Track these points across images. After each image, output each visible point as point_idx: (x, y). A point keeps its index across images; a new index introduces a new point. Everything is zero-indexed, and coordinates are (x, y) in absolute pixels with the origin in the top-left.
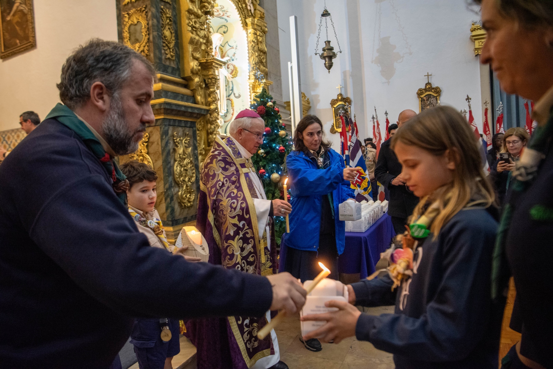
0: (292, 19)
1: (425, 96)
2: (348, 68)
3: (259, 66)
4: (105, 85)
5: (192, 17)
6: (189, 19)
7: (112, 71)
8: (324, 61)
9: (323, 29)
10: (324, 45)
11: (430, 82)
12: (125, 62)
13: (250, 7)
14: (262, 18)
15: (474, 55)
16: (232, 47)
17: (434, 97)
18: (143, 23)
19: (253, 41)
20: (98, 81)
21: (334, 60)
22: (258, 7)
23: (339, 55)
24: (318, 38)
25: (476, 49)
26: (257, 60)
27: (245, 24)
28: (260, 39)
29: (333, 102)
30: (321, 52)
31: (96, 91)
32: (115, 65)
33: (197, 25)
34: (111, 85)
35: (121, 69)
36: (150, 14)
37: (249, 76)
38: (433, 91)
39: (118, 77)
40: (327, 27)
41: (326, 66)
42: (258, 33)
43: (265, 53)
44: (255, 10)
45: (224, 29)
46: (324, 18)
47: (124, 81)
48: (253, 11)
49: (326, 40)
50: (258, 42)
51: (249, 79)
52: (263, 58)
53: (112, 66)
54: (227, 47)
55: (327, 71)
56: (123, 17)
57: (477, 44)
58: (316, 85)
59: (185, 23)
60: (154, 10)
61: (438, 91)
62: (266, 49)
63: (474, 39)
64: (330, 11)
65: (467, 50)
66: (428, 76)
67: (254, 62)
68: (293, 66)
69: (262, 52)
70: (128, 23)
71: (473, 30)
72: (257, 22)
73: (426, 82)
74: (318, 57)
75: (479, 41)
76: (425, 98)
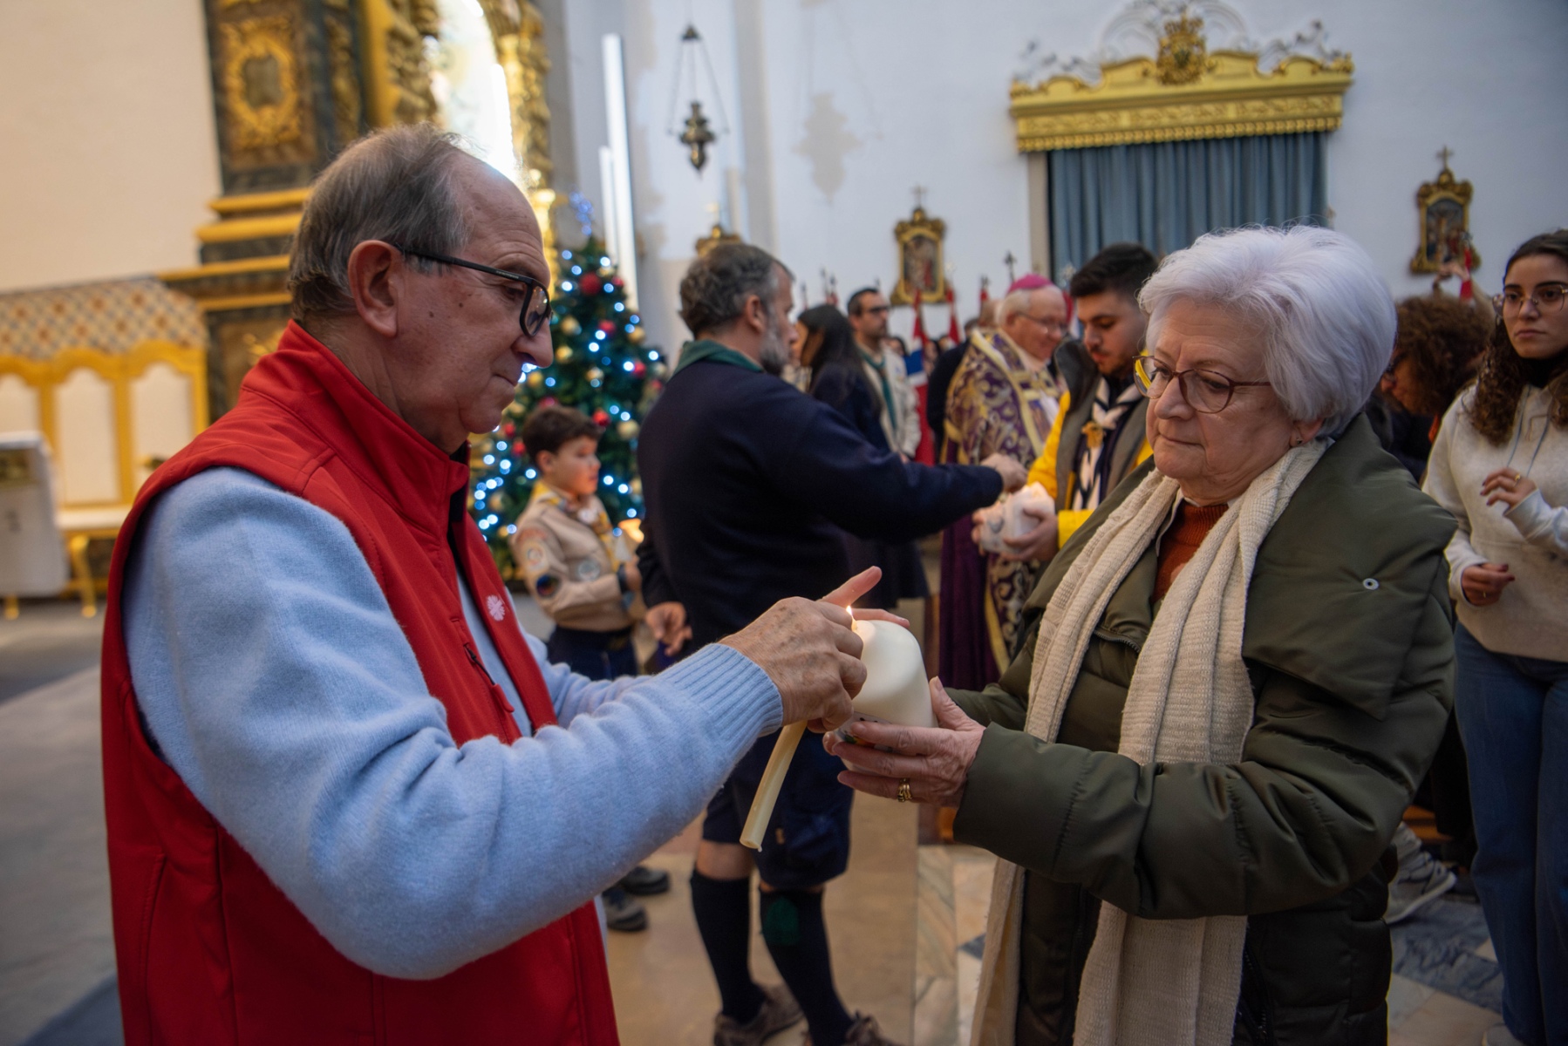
0: (611, 46)
2: (736, 161)
3: (535, 156)
5: (398, 45)
6: (391, 50)
8: (685, 150)
9: (685, 72)
10: (685, 112)
11: (923, 205)
13: (511, 10)
14: (536, 35)
15: (1016, 151)
18: (283, 57)
19: (521, 96)
21: (711, 150)
22: (529, 8)
23: (722, 139)
24: (674, 92)
25: (1021, 138)
26: (529, 141)
27: (500, 52)
28: (536, 90)
29: (700, 244)
30: (680, 127)
33: (409, 67)
36: (301, 38)
38: (929, 226)
40: (693, 69)
41: (692, 163)
42: (532, 75)
43: (544, 124)
44: (522, 12)
46: (687, 45)
48: (516, 18)
49: (690, 99)
50: (529, 100)
52: (542, 137)
55: (690, 171)
56: (225, 37)
57: (1023, 127)
58: (656, 200)
59: (382, 60)
60: (311, 29)
61: (938, 228)
62: (544, 111)
63: (1018, 113)
64: (700, 29)
65: (1001, 138)
66: (918, 192)
67: (525, 149)
68: (614, 162)
69: (538, 121)
70: (239, 51)
71: (1014, 94)
72: (530, 47)
73: (914, 205)
74: (674, 141)
75: (1028, 119)
76: (912, 244)
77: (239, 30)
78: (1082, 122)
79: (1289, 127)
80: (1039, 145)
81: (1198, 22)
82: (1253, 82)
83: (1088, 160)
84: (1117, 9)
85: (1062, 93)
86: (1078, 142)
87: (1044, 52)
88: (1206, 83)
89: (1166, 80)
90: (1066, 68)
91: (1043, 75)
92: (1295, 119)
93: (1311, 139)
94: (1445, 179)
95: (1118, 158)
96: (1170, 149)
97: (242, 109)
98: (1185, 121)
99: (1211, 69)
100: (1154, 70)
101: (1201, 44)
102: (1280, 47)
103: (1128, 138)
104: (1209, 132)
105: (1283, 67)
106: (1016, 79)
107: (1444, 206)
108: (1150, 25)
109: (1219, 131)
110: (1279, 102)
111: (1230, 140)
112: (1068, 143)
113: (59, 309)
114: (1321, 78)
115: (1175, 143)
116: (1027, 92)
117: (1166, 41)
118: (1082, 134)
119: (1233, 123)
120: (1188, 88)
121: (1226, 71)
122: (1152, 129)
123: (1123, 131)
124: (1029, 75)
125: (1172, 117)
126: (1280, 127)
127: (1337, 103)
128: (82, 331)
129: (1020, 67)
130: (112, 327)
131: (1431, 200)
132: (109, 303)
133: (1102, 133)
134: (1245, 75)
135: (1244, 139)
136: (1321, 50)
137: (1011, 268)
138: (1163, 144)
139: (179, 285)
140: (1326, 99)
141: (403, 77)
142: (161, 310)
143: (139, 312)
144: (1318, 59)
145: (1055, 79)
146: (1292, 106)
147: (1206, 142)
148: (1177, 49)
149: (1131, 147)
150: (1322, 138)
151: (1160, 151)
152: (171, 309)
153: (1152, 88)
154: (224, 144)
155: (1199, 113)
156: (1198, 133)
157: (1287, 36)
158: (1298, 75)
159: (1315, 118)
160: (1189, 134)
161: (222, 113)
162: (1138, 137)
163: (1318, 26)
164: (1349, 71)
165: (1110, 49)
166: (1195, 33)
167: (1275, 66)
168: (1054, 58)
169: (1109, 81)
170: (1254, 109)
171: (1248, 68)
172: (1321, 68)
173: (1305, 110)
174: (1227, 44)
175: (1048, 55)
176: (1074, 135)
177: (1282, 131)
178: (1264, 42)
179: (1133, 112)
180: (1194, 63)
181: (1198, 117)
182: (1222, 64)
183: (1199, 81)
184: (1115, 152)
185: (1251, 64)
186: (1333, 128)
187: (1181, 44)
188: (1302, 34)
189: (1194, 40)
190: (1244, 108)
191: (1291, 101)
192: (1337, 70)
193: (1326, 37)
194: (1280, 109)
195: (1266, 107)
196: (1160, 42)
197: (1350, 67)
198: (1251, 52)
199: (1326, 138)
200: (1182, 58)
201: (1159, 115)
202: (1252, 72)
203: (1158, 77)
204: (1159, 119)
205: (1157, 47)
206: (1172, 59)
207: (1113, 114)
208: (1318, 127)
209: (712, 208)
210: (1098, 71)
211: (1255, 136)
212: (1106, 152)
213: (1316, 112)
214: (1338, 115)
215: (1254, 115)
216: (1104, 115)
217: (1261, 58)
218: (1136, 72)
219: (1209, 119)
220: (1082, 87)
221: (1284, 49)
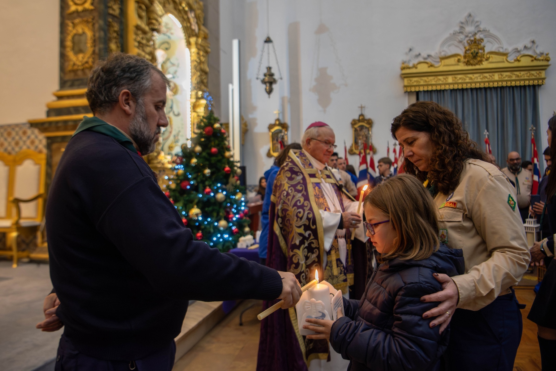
0: (235, 43)
1: (359, 127)
2: (286, 94)
3: (201, 86)
4: (131, 93)
5: (140, 32)
6: (137, 34)
7: (137, 81)
8: (264, 86)
9: (265, 54)
10: (265, 71)
11: (363, 113)
12: (147, 72)
13: (195, 27)
14: (205, 38)
15: (403, 92)
16: (173, 65)
17: (366, 128)
18: (89, 34)
19: (196, 61)
20: (125, 89)
21: (274, 86)
22: (202, 28)
23: (279, 82)
24: (260, 63)
25: (405, 86)
26: (199, 79)
27: (189, 44)
28: (203, 59)
29: (271, 127)
30: (262, 77)
31: (124, 97)
32: (139, 75)
34: (135, 92)
35: (143, 78)
36: (97, 26)
37: (191, 95)
38: (366, 122)
39: (141, 86)
40: (269, 53)
41: (267, 92)
42: (201, 53)
43: (206, 73)
44: (199, 29)
45: (166, 46)
46: (266, 45)
47: (147, 89)
48: (197, 30)
49: (267, 65)
50: (200, 63)
51: (191, 98)
52: (205, 78)
53: (137, 75)
54: (168, 64)
55: (267, 95)
56: (67, 25)
57: (406, 82)
58: (254, 108)
59: (132, 38)
60: (101, 22)
61: (370, 123)
62: (207, 69)
63: (404, 76)
64: (272, 38)
65: (397, 86)
66: (362, 108)
67: (196, 82)
68: (234, 88)
69: (203, 72)
70: (72, 32)
71: (403, 69)
72: (201, 42)
73: (360, 113)
74: (259, 82)
75: (408, 79)
76: (358, 129)
77: (73, 23)
78: (432, 80)
79: (522, 83)
80: (413, 89)
81: (481, 40)
82: (506, 65)
83: (434, 95)
84: (447, 35)
85: (423, 68)
86: (430, 88)
87: (415, 52)
88: (485, 65)
89: (468, 63)
90: (425, 59)
91: (415, 61)
92: (524, 80)
93: (532, 88)
95: (447, 95)
96: (470, 91)
97: (71, 54)
98: (476, 80)
99: (487, 59)
100: (462, 59)
101: (483, 49)
102: (517, 51)
103: (451, 87)
104: (487, 85)
105: (518, 58)
106: (404, 63)
108: (460, 42)
109: (491, 85)
110: (517, 73)
111: (496, 88)
112: (426, 89)
114: (536, 63)
115: (472, 89)
117: (467, 48)
118: (432, 85)
119: (497, 81)
120: (477, 67)
121: (494, 60)
122: (462, 83)
123: (449, 84)
124: (409, 61)
125: (471, 78)
126: (518, 84)
127: (543, 74)
128: (2, 145)
129: (406, 58)
130: (13, 143)
133: (440, 85)
134: (503, 62)
135: (502, 88)
136: (535, 52)
138: (467, 89)
140: (538, 72)
141: (141, 45)
142: (33, 137)
143: (24, 138)
144: (535, 56)
145: (420, 63)
146: (523, 75)
147: (485, 89)
148: (472, 51)
149: (452, 91)
150: (537, 88)
151: (465, 93)
152: (37, 137)
154: (63, 69)
155: (482, 77)
156: (482, 85)
157: (520, 46)
158: (526, 62)
159: (533, 80)
160: (478, 86)
161: (63, 56)
162: (456, 87)
163: (533, 42)
164: (548, 61)
165: (443, 51)
166: (480, 44)
167: (515, 58)
168: (420, 54)
169: (443, 64)
170: (506, 76)
171: (503, 59)
172: (535, 59)
173: (529, 76)
174: (493, 49)
175: (417, 53)
176: (428, 85)
177: (519, 85)
178: (510, 49)
179: (453, 76)
180: (480, 56)
181: (482, 79)
182: (492, 57)
183: (482, 64)
184: (445, 92)
185: (504, 57)
186: (541, 84)
187: (474, 48)
188: (527, 46)
189: (480, 47)
190: (502, 75)
191: (522, 73)
192: (543, 60)
193: (537, 47)
194: (518, 76)
195: (511, 75)
196: (465, 48)
197: (549, 59)
198: (505, 52)
199: (538, 88)
200: (474, 54)
201: (465, 77)
202: (505, 60)
203: (464, 62)
204: (465, 79)
205: (464, 50)
206: (471, 55)
207: (445, 77)
208: (534, 84)
209: (276, 112)
210: (439, 60)
211: (507, 86)
212: (442, 92)
213: (533, 77)
214: (544, 79)
215: (506, 79)
216: (441, 78)
217: (509, 55)
218: (455, 60)
219: (486, 80)
220: (432, 66)
221: (519, 52)
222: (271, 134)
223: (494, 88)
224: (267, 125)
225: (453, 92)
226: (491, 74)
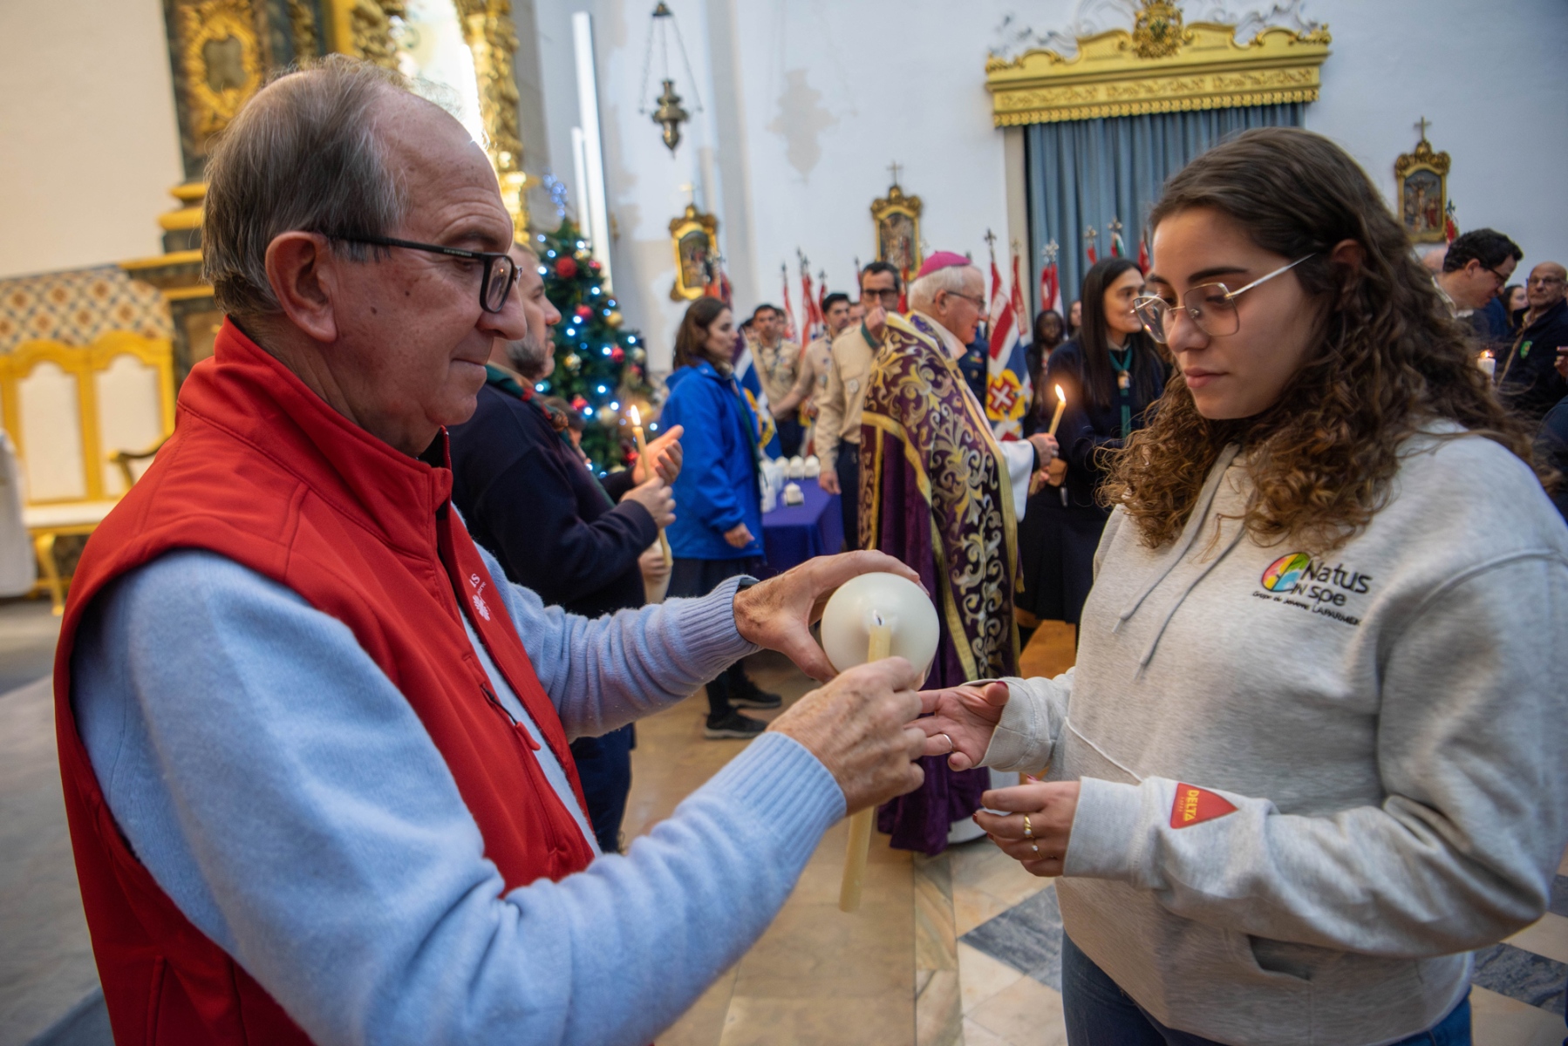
0: (581, 22)
2: (709, 141)
5: (362, 24)
6: (357, 31)
8: (658, 130)
9: (656, 49)
10: (658, 91)
11: (899, 183)
14: (504, 13)
15: (992, 126)
17: (907, 218)
18: (246, 38)
19: (488, 75)
21: (683, 128)
23: (695, 117)
24: (646, 70)
25: (997, 113)
26: (498, 122)
27: (467, 31)
28: (505, 69)
29: (675, 225)
30: (652, 107)
33: (375, 47)
36: (263, 18)
38: (906, 203)
40: (664, 44)
41: (666, 143)
42: (500, 54)
43: (513, 103)
46: (658, 22)
49: (662, 77)
50: (499, 79)
52: (512, 117)
55: (665, 151)
56: (184, 17)
57: (999, 101)
58: (629, 180)
59: (348, 42)
60: (273, 8)
61: (915, 205)
62: (514, 92)
63: (994, 88)
65: (979, 113)
66: (894, 169)
67: (494, 130)
68: (586, 138)
69: (508, 101)
70: (199, 33)
71: (991, 69)
72: (498, 25)
73: (890, 182)
74: (646, 120)
75: (1004, 95)
76: (888, 222)
77: (198, 11)
78: (1058, 96)
79: (1267, 99)
80: (1016, 120)
82: (1231, 54)
83: (1065, 134)
85: (1038, 67)
86: (1055, 117)
87: (1019, 25)
88: (1183, 55)
89: (1142, 53)
90: (1042, 42)
91: (1019, 50)
92: (1272, 91)
93: (1289, 111)
94: (1422, 150)
95: (1096, 132)
96: (1147, 121)
97: (203, 92)
98: (1163, 94)
99: (1188, 42)
100: (1131, 43)
101: (1177, 16)
102: (1257, 19)
103: (1105, 112)
104: (1186, 105)
105: (1260, 38)
106: (992, 54)
107: (1420, 178)
109: (1197, 104)
110: (1256, 74)
111: (1207, 113)
112: (1045, 118)
113: (19, 300)
114: (1299, 49)
115: (1152, 116)
116: (1005, 67)
117: (1142, 14)
118: (1059, 108)
119: (1210, 95)
120: (1165, 61)
121: (1203, 44)
122: (1129, 102)
123: (1100, 105)
124: (1006, 48)
125: (1150, 90)
126: (1257, 100)
127: (1315, 76)
128: (43, 323)
129: (996, 41)
130: (73, 318)
131: (1409, 172)
132: (71, 294)
133: (1079, 107)
134: (1224, 47)
135: (1221, 111)
136: (1297, 20)
137: (991, 244)
138: (1140, 116)
139: (140, 273)
140: (1303, 70)
142: (124, 299)
143: (103, 303)
144: (1296, 31)
145: (1031, 53)
146: (1270, 78)
147: (1183, 114)
148: (1153, 21)
149: (1108, 121)
150: (1300, 108)
151: (1137, 125)
152: (134, 299)
153: (1129, 61)
154: (185, 128)
155: (1175, 85)
156: (1176, 106)
157: (1264, 8)
158: (1276, 46)
159: (1292, 89)
160: (1166, 107)
161: (182, 96)
162: (1115, 111)
164: (1326, 42)
165: (1086, 22)
166: (1171, 5)
167: (1252, 38)
168: (1030, 31)
169: (1085, 55)
170: (1231, 81)
171: (1225, 40)
172: (1298, 40)
173: (1282, 82)
174: (1202, 18)
175: (1024, 28)
176: (1049, 109)
177: (1260, 103)
178: (1241, 13)
179: (1109, 85)
180: (1171, 35)
181: (1175, 90)
182: (1199, 36)
183: (1176, 53)
184: (1091, 126)
185: (1227, 36)
186: (1310, 99)
187: (1158, 16)
188: (1279, 5)
189: (1170, 12)
190: (1221, 80)
191: (1268, 73)
192: (1314, 42)
193: (1302, 7)
194: (1257, 81)
195: (1243, 79)
196: (1136, 14)
197: (1328, 38)
198: (1228, 24)
199: (1304, 110)
200: (1158, 30)
201: (1136, 88)
202: (1229, 44)
203: (1135, 50)
204: (1136, 92)
205: (1134, 20)
206: (1149, 32)
207: (1089, 87)
208: (1295, 99)
209: (685, 187)
210: (1075, 45)
211: (1232, 108)
212: (1083, 125)
213: (1293, 84)
214: (1316, 87)
215: (1232, 88)
216: (1080, 89)
217: (1237, 29)
218: (1113, 45)
219: (1186, 92)
220: (1058, 60)
221: (1261, 20)
222: (676, 243)
223: (1203, 111)
224: (665, 222)
225: (1109, 124)
226: (1196, 78)
